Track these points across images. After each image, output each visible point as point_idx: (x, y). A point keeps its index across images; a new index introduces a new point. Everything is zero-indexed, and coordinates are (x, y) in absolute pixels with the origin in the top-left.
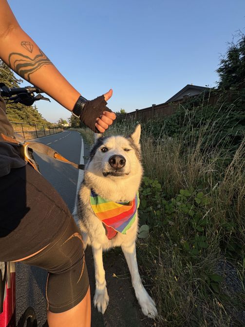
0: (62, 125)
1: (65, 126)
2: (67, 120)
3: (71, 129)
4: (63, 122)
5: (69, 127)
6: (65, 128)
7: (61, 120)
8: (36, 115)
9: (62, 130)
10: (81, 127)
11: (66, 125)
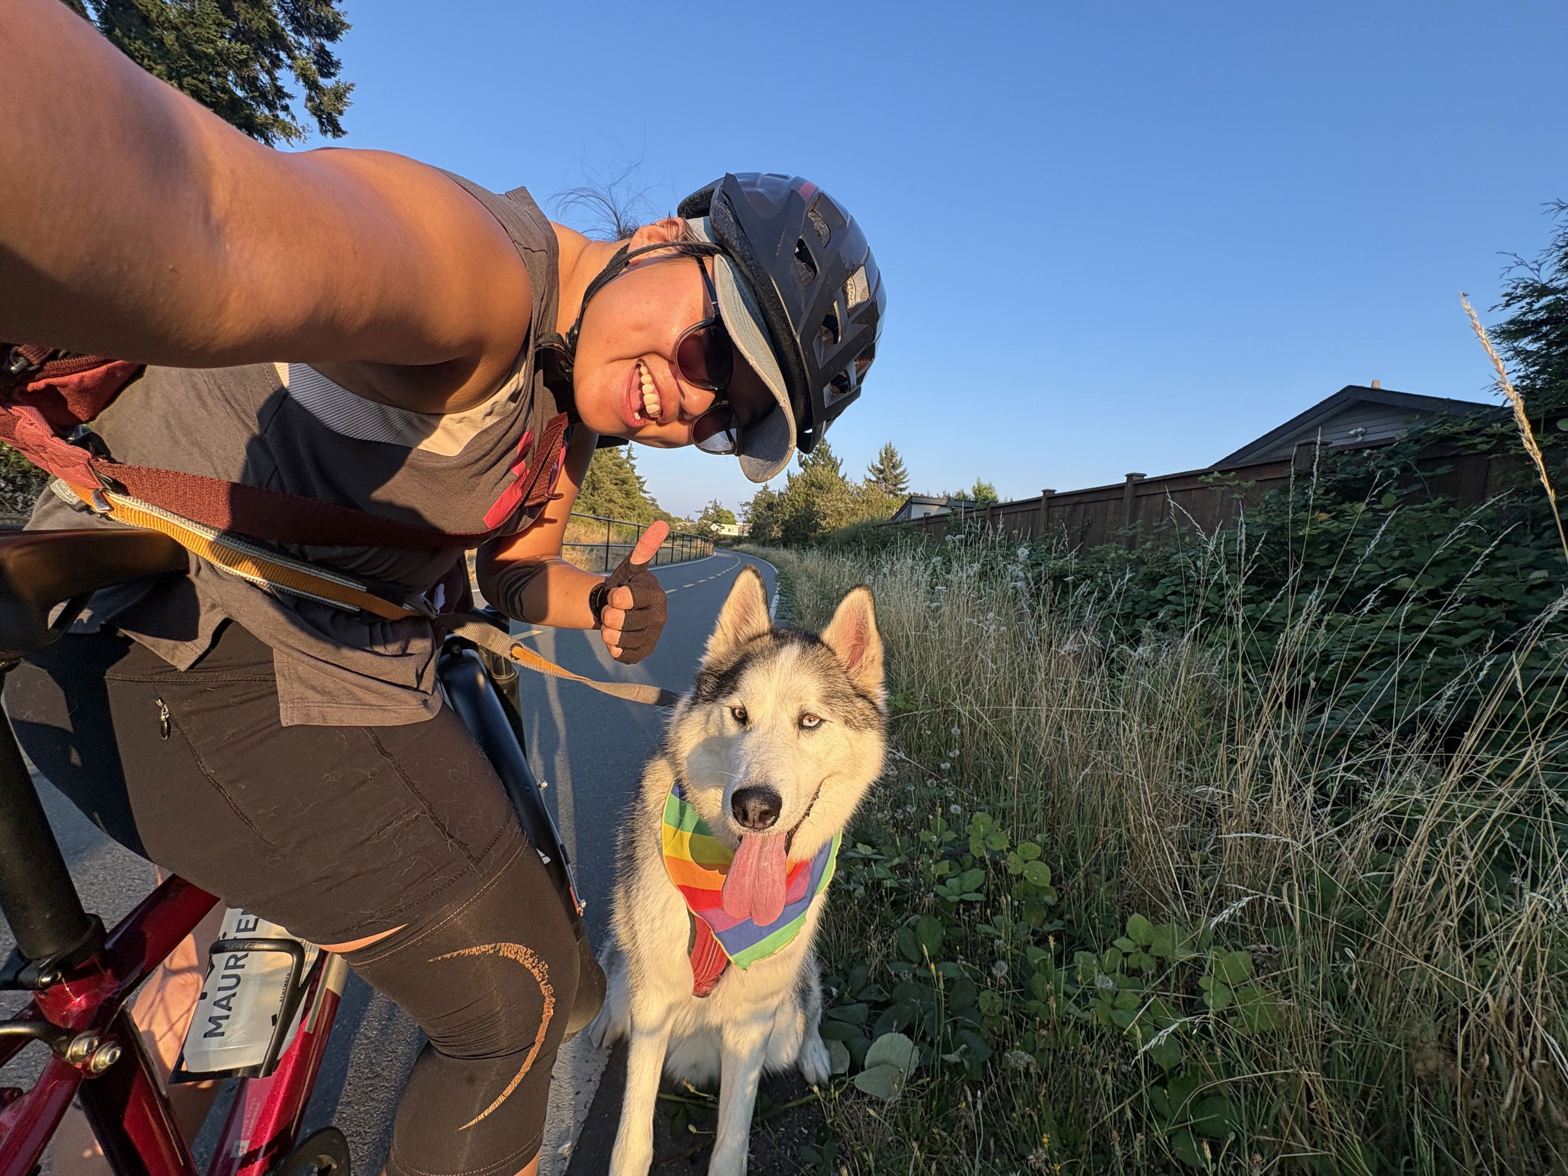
0: (714, 527)
1: (724, 532)
2: (736, 510)
3: (743, 546)
4: (720, 517)
5: (738, 540)
6: (720, 542)
7: (716, 507)
8: (624, 482)
9: (709, 547)
10: (786, 542)
11: (730, 531)
